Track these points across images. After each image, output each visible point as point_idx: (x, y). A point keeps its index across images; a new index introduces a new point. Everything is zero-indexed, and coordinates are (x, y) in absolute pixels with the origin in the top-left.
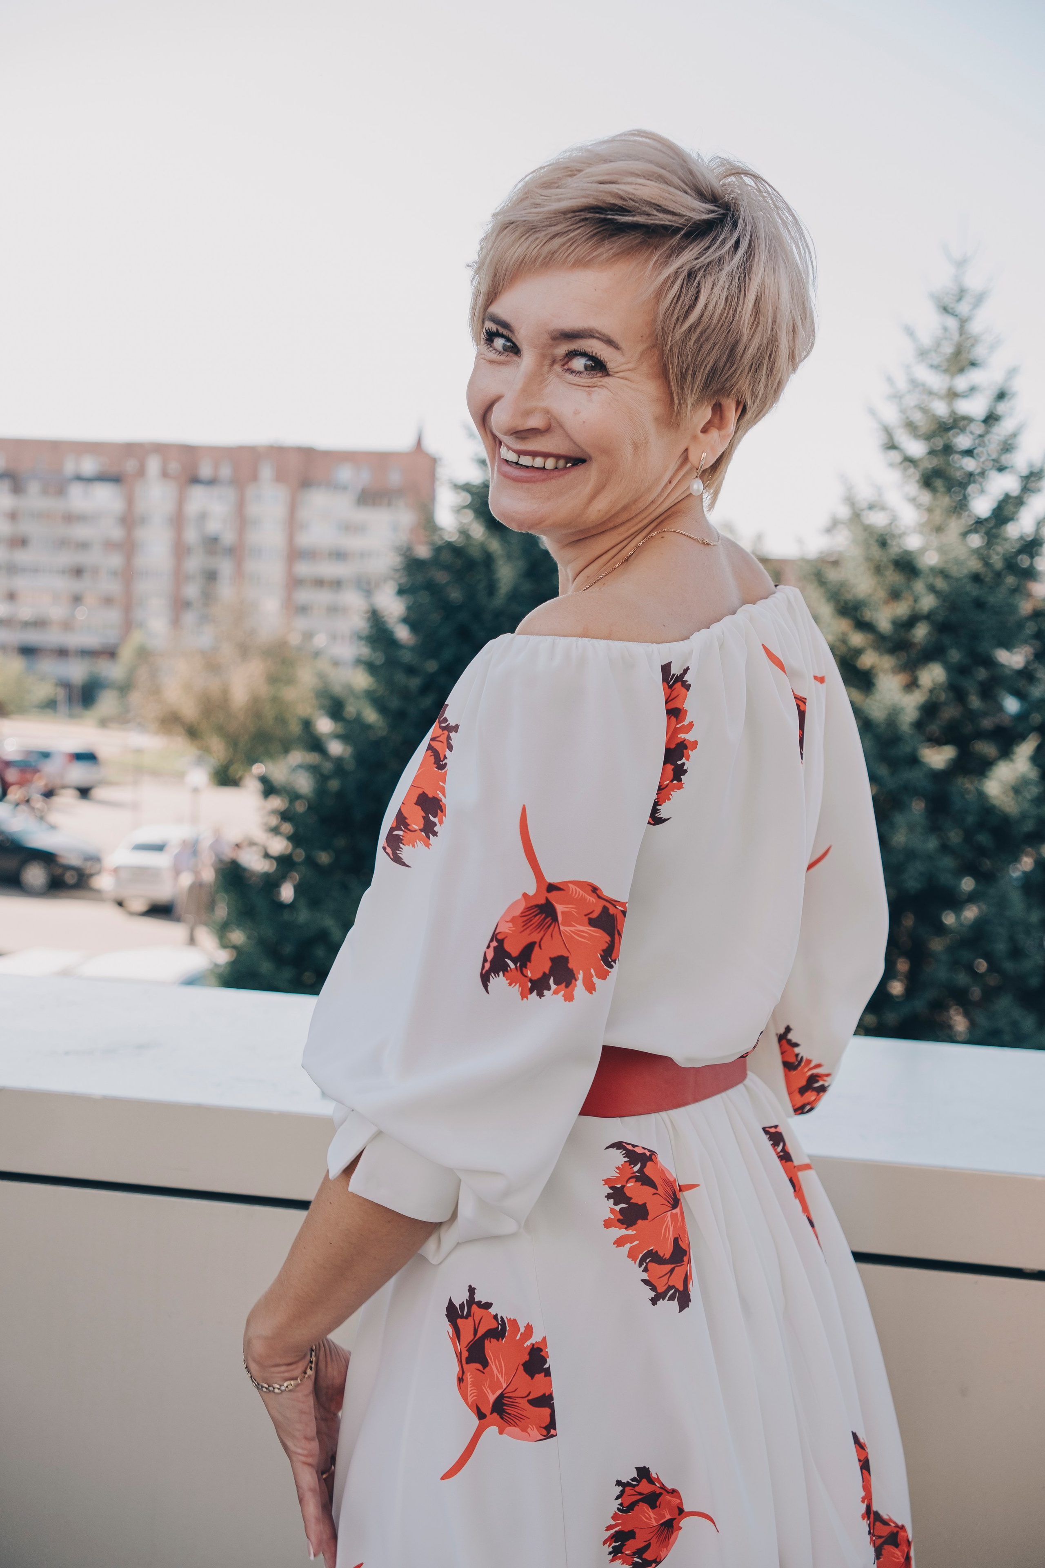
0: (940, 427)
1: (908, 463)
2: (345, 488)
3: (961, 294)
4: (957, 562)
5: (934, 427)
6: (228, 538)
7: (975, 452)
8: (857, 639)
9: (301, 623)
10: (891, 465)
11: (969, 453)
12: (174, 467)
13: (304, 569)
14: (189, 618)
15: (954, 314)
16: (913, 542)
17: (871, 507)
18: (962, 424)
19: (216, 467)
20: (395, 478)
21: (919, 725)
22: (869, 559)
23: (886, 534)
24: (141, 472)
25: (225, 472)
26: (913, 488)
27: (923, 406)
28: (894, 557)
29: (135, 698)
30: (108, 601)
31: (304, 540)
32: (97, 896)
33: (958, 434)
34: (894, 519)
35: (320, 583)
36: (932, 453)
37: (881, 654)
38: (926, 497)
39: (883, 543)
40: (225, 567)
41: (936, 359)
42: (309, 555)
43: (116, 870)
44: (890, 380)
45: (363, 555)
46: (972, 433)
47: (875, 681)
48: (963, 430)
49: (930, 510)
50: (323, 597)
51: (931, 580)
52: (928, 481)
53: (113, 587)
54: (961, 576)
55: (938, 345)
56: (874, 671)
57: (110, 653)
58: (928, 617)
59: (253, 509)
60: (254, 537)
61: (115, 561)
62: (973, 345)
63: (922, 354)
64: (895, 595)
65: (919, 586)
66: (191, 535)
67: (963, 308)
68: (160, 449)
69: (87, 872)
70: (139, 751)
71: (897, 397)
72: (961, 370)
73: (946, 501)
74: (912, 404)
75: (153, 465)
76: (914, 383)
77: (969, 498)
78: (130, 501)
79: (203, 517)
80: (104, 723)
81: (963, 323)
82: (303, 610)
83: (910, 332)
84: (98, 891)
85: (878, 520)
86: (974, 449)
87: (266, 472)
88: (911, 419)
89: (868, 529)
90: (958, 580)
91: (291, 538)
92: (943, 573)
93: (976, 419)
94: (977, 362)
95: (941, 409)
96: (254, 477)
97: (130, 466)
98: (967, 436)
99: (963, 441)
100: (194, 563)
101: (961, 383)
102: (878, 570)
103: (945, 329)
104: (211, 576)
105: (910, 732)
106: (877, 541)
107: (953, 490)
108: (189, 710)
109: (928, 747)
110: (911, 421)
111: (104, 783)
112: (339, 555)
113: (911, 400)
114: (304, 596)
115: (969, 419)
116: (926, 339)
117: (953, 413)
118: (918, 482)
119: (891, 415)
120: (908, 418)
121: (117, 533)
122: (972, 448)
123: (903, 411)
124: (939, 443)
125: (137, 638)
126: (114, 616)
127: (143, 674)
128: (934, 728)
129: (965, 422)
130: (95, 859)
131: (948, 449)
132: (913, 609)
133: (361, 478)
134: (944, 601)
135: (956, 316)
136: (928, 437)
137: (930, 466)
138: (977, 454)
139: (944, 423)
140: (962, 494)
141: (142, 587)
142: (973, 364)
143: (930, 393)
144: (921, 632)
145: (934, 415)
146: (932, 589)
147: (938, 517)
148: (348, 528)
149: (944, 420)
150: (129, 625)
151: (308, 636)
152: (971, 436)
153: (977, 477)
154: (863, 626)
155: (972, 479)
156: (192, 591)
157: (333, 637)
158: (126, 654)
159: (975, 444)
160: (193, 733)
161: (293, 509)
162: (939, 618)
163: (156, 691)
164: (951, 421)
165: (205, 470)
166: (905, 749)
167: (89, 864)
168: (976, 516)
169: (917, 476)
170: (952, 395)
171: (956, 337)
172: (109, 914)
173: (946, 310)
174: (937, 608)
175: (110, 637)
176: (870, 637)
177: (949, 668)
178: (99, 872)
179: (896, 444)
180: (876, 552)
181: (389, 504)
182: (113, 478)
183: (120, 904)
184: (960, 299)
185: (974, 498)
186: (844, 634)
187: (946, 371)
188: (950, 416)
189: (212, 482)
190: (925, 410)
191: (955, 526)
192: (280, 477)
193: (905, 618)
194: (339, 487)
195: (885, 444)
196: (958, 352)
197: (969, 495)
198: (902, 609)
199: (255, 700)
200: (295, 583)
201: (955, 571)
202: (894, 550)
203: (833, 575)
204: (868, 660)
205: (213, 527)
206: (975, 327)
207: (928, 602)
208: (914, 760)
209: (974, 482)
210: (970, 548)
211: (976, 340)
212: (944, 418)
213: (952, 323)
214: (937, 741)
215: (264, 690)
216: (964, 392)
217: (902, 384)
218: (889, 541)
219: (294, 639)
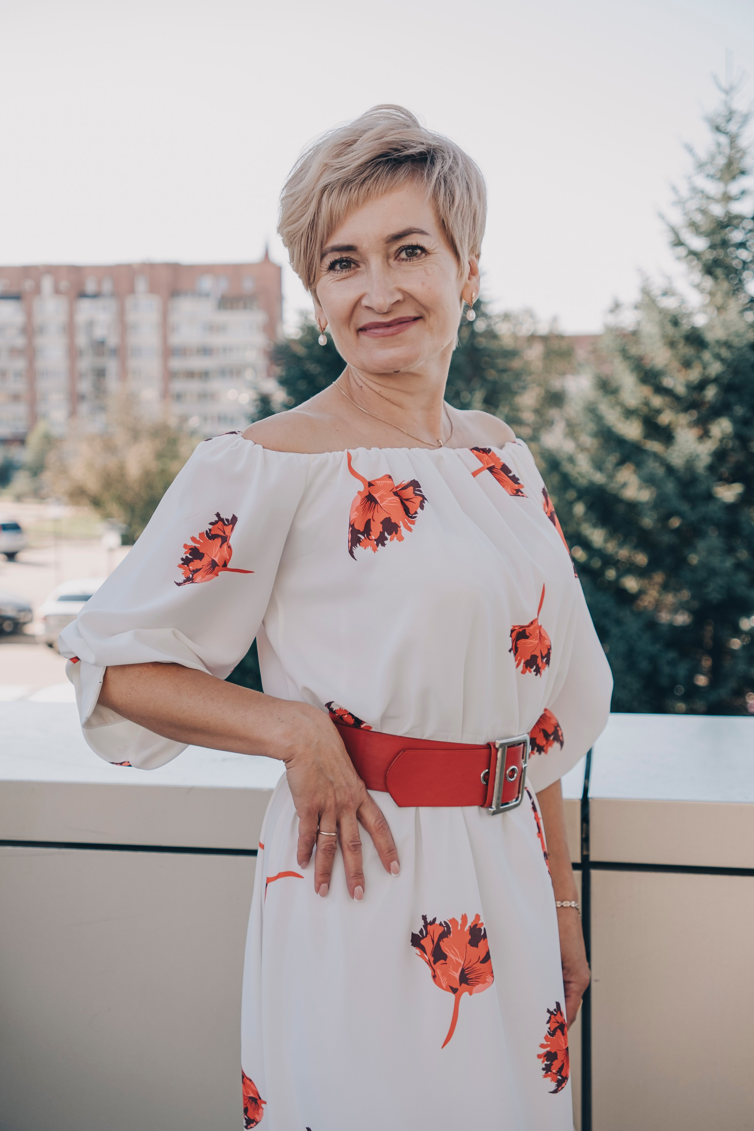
0: (718, 225)
1: (691, 257)
2: (207, 295)
3: (730, 115)
4: (738, 335)
5: (713, 225)
6: (113, 341)
7: (748, 244)
8: (657, 401)
9: (177, 409)
10: (679, 258)
11: (742, 245)
12: (64, 284)
13: (177, 364)
14: (84, 408)
15: (726, 133)
16: (700, 321)
17: (665, 294)
18: (735, 222)
19: (99, 283)
20: (248, 285)
21: (711, 468)
22: (664, 336)
23: (678, 315)
24: (37, 290)
25: (107, 286)
26: (697, 276)
27: (703, 209)
28: (684, 333)
29: (47, 476)
30: (16, 398)
31: (176, 340)
32: (31, 640)
33: (733, 230)
34: (683, 302)
35: (191, 375)
36: (713, 247)
37: (678, 412)
38: (708, 282)
39: (675, 322)
40: (112, 366)
41: (711, 170)
42: (182, 352)
43: (46, 619)
44: (674, 189)
45: (225, 350)
46: (744, 228)
47: (674, 434)
48: (736, 227)
49: (712, 294)
50: (194, 386)
51: (717, 350)
52: (709, 270)
53: (20, 386)
54: (742, 345)
55: (713, 158)
56: (672, 427)
57: (21, 441)
58: (716, 380)
59: (131, 317)
60: (134, 340)
61: (20, 364)
62: (741, 157)
63: (701, 166)
64: (687, 364)
65: (707, 356)
66: (82, 340)
67: (732, 127)
68: (52, 270)
69: (21, 621)
70: (56, 521)
71: (680, 202)
72: (734, 178)
73: (725, 285)
74: (694, 207)
75: (47, 284)
76: (695, 191)
77: (745, 282)
78: (29, 315)
79: (91, 324)
80: (19, 498)
81: (733, 139)
82: (179, 397)
83: (690, 149)
84: (32, 636)
85: (670, 303)
86: (747, 241)
87: (141, 285)
88: (693, 220)
89: (662, 312)
90: (739, 349)
91: (165, 338)
92: (727, 345)
93: (747, 217)
94: (745, 170)
95: (717, 210)
96: (132, 291)
97: (28, 285)
98: (741, 232)
99: (737, 236)
100: (85, 364)
101: (734, 188)
102: (672, 344)
103: (719, 145)
104: (100, 373)
105: (706, 474)
106: (670, 321)
107: (730, 276)
108: (93, 485)
109: (721, 486)
110: (693, 222)
111: (25, 547)
112: (206, 351)
113: (693, 205)
114: (178, 386)
115: (741, 218)
116: (703, 155)
117: (728, 213)
118: (700, 271)
119: (677, 218)
120: (690, 219)
121: (20, 342)
122: (744, 240)
123: (686, 214)
124: (718, 239)
125: (42, 427)
126: (21, 409)
127: (52, 458)
128: (724, 470)
129: (739, 220)
130: (27, 610)
131: (725, 244)
132: (703, 374)
133: (223, 286)
134: (728, 367)
135: (728, 133)
136: (709, 234)
137: (711, 258)
138: (749, 246)
139: (721, 222)
140: (738, 279)
141: (43, 385)
142: (743, 172)
143: (708, 198)
144: (711, 393)
145: (713, 216)
146: (718, 357)
147: (719, 299)
148: (212, 328)
149: (721, 219)
150: (34, 417)
151: (184, 419)
152: (743, 231)
153: (750, 265)
154: (660, 390)
155: (746, 267)
156: (85, 386)
157: (205, 419)
158: (34, 440)
159: (747, 237)
160: (96, 503)
161: (165, 315)
162: (725, 381)
163: (63, 471)
164: (726, 219)
165: (90, 287)
166: (702, 488)
167: (22, 614)
168: (749, 295)
169: (700, 267)
170: (727, 198)
171: (727, 151)
172: (43, 654)
173: (718, 129)
174: (723, 373)
175: (20, 427)
176: (668, 399)
177: (734, 421)
178: (31, 621)
179: (682, 241)
180: (670, 330)
181: (245, 307)
182: (16, 297)
183: (51, 645)
184: (729, 121)
185: (747, 282)
186: (646, 398)
187: (720, 179)
188: (726, 215)
189: (96, 296)
190: (704, 212)
191: (734, 306)
192: (153, 289)
193: (696, 382)
194: (203, 295)
195: (673, 242)
196: (730, 163)
197: (744, 279)
198: (694, 375)
199: (147, 474)
200: (170, 375)
201: (736, 342)
202: (685, 327)
203: (634, 351)
204: (665, 418)
205: (99, 332)
206: (743, 142)
207: (716, 368)
208: (710, 497)
209: (748, 269)
210: (747, 322)
211: (744, 153)
212: (720, 218)
213: (724, 140)
214: (730, 480)
215: (154, 466)
216: (736, 196)
217: (685, 192)
218: (679, 320)
219: (173, 422)
